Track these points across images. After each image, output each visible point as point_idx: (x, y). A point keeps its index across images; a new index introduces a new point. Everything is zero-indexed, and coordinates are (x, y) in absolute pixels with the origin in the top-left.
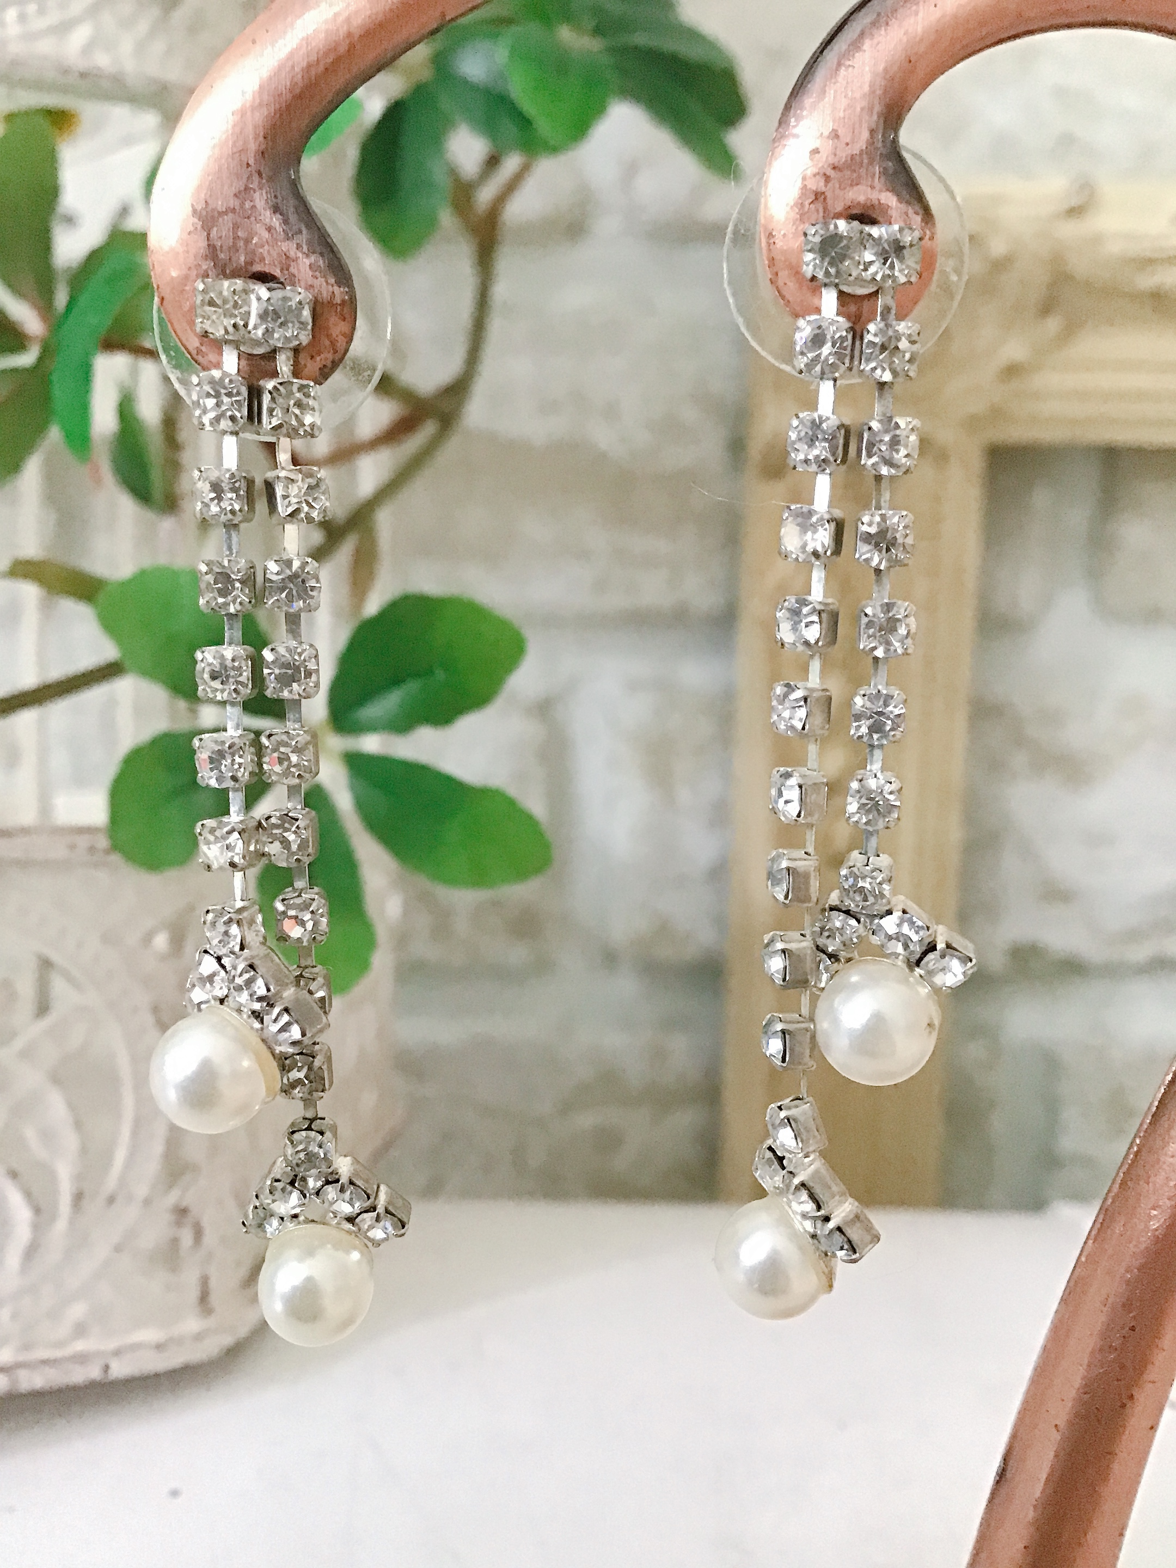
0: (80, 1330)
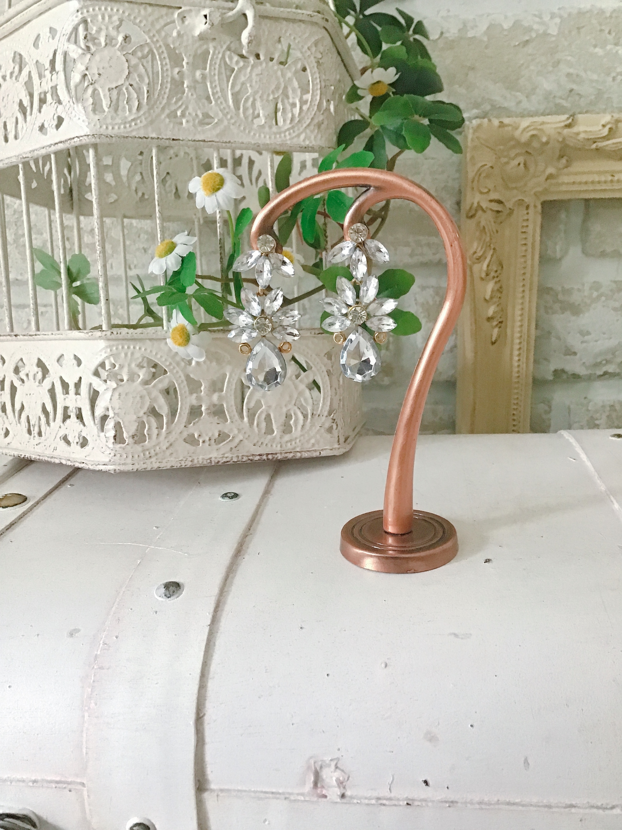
0: (313, 445)
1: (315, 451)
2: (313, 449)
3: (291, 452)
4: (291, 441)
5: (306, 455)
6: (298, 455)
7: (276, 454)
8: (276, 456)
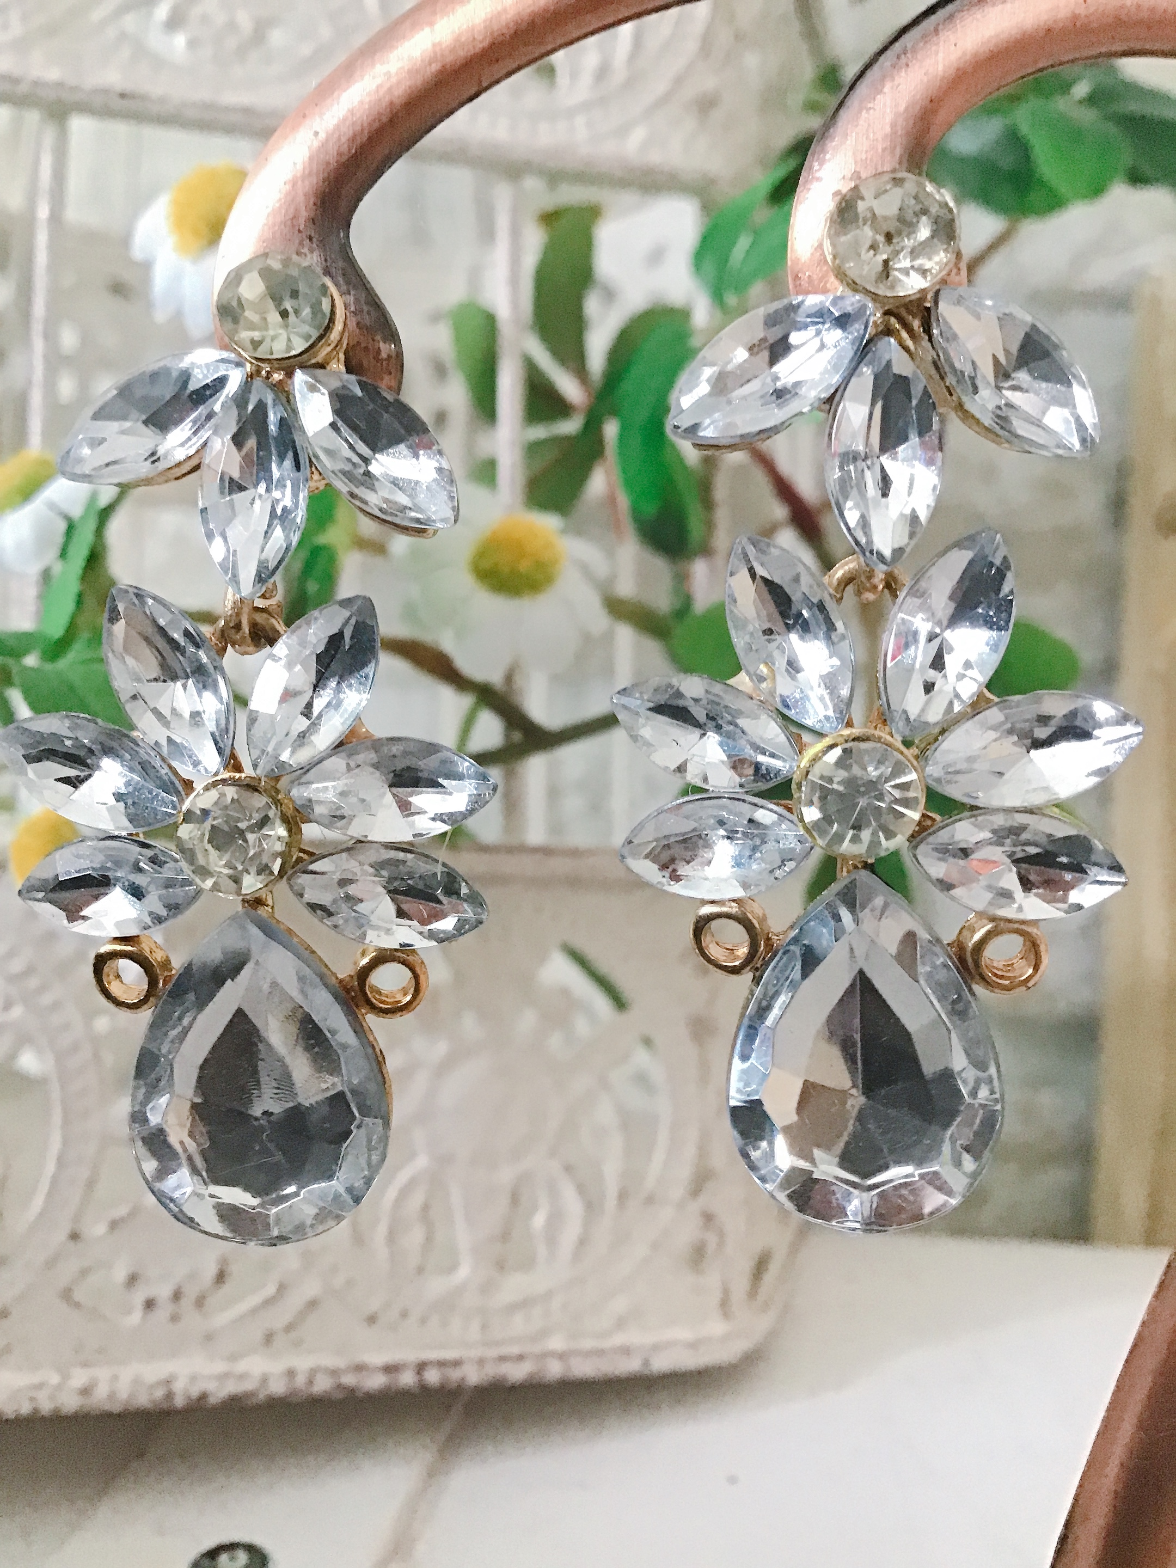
0: (621, 1323)
1: (626, 1351)
2: (618, 1339)
3: (520, 1358)
4: (524, 1304)
5: (584, 1369)
6: (554, 1370)
7: (457, 1363)
8: (455, 1375)
